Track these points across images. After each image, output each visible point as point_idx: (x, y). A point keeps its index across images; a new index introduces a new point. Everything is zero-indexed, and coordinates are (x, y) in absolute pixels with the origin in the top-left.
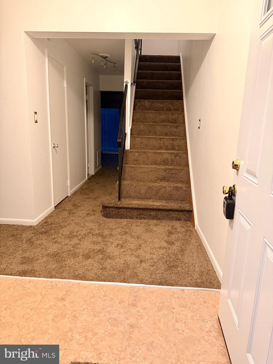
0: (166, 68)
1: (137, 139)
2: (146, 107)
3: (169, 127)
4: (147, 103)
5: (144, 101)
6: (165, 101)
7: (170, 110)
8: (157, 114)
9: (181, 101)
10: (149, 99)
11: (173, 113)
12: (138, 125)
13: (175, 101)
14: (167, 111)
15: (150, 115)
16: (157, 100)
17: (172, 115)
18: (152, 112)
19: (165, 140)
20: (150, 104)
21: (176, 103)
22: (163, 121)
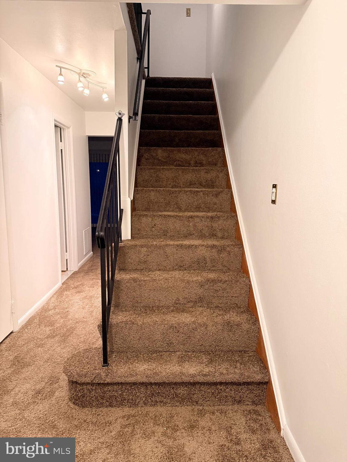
0: (190, 96)
1: (144, 218)
2: (159, 160)
3: (204, 194)
4: (160, 153)
5: (155, 149)
6: (192, 150)
7: (202, 165)
8: (180, 172)
9: (219, 149)
10: (164, 147)
11: (208, 170)
12: (146, 192)
13: (210, 149)
14: (197, 166)
15: (167, 173)
16: (178, 148)
17: (207, 172)
18: (171, 169)
19: (197, 220)
20: (165, 154)
21: (212, 152)
22: (191, 184)
